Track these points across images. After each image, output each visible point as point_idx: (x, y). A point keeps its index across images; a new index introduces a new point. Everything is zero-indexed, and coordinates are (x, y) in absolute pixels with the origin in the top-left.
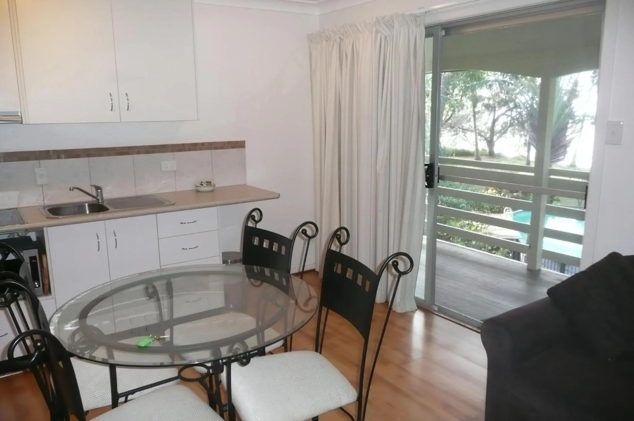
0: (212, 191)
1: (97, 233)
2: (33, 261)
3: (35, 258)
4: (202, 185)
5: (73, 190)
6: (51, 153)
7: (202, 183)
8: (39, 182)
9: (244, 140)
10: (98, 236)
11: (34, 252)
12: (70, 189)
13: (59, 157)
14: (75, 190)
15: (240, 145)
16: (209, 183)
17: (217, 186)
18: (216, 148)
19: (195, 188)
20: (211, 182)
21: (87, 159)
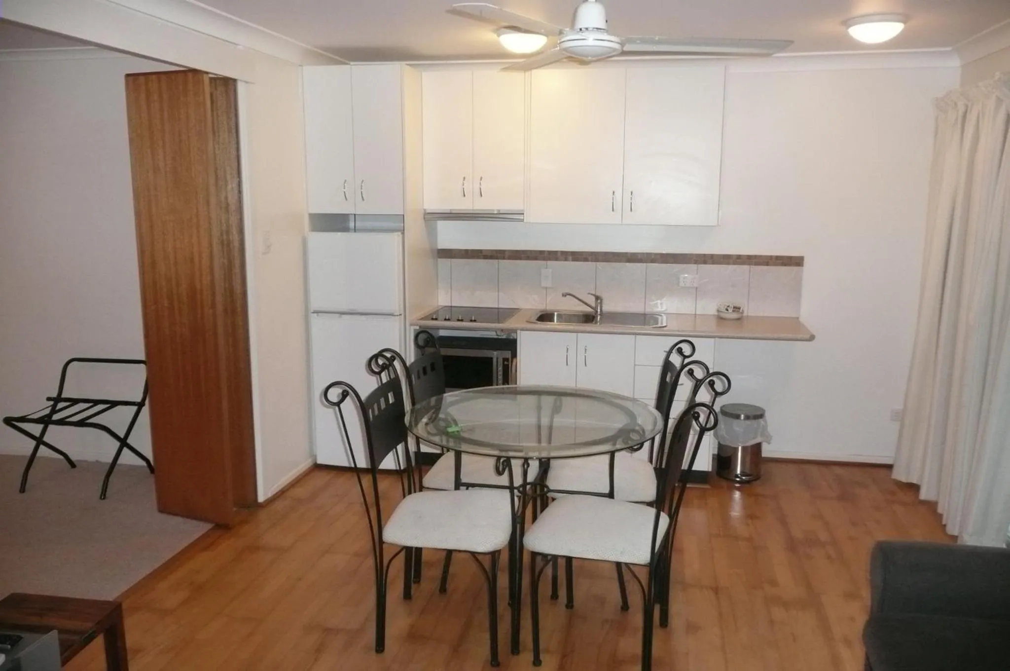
0: (738, 319)
1: (568, 346)
2: (506, 363)
3: (507, 360)
4: (727, 310)
5: (565, 296)
6: (559, 254)
7: (728, 308)
8: (544, 284)
9: (803, 255)
10: (567, 349)
11: (508, 354)
12: (563, 295)
13: (566, 260)
14: (568, 296)
15: (797, 262)
16: (737, 309)
17: (745, 314)
18: (758, 264)
19: (716, 314)
20: (739, 308)
21: (594, 263)
